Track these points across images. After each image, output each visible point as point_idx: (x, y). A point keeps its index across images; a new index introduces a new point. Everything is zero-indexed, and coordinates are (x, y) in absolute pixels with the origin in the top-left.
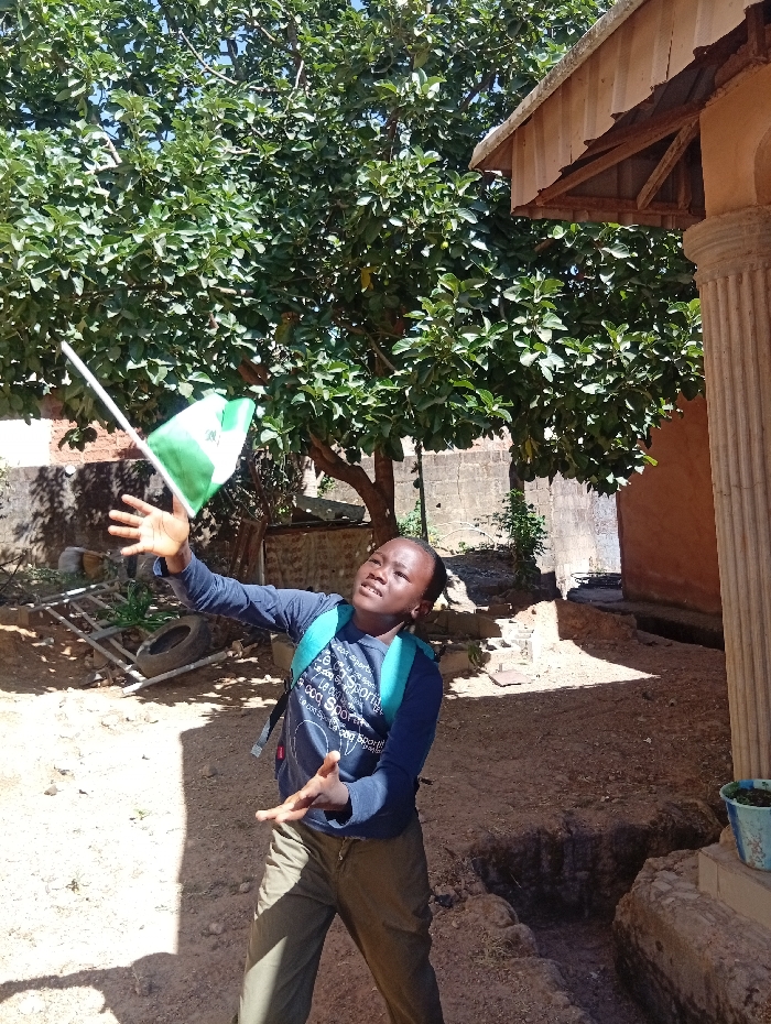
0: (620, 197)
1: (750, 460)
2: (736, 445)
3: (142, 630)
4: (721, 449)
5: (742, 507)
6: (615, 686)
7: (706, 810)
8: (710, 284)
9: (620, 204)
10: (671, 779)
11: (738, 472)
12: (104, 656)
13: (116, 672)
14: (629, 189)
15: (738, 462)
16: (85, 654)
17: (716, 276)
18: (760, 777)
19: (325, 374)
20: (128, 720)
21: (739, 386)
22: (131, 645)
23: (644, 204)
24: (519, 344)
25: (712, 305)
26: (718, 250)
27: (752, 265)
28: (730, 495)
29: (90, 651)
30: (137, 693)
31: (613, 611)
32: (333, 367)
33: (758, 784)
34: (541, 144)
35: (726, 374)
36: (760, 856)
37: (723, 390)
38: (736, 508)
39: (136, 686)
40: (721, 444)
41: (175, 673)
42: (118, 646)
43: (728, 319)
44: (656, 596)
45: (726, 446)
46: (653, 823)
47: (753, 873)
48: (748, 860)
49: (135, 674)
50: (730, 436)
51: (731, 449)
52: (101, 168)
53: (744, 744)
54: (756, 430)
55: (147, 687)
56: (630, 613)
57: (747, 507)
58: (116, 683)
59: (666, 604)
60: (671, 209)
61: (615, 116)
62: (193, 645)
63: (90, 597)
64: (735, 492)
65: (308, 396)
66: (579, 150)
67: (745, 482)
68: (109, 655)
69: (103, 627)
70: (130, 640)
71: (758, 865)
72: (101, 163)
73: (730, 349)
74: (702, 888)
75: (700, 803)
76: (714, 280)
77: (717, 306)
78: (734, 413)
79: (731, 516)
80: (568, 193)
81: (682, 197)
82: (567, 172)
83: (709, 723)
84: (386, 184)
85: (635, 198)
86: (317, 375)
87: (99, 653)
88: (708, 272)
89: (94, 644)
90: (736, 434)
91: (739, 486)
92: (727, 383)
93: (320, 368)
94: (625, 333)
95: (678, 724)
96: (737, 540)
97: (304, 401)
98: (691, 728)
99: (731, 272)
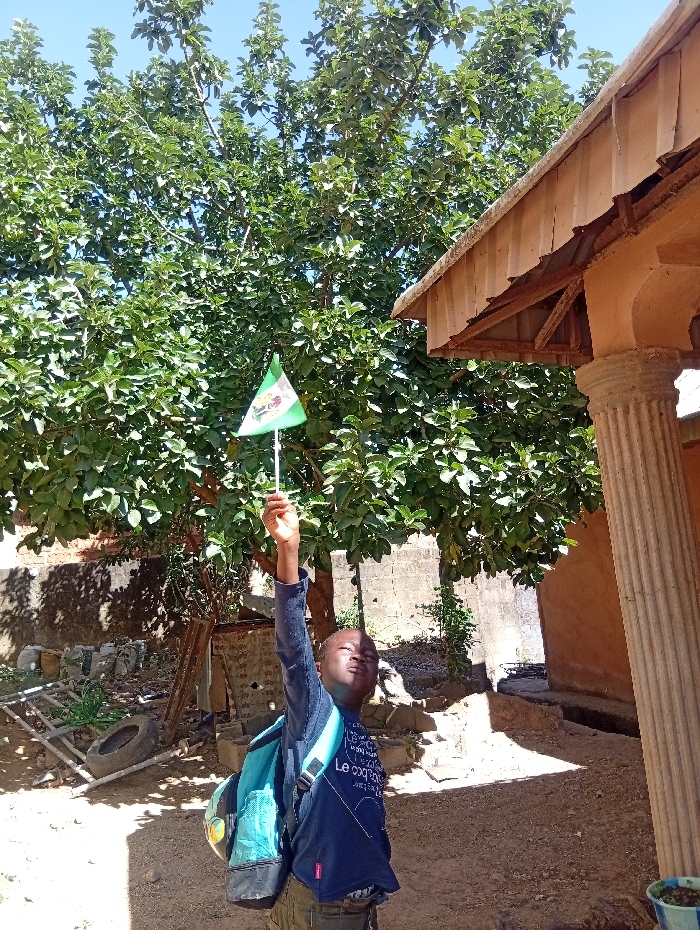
0: (519, 340)
1: (649, 566)
2: (636, 554)
3: (94, 729)
4: (623, 559)
5: (646, 612)
6: (545, 778)
7: (637, 906)
8: (601, 414)
9: (520, 345)
10: (602, 873)
11: (640, 580)
12: (55, 755)
13: (67, 772)
14: (527, 334)
15: (639, 570)
16: (38, 754)
17: (606, 408)
18: (684, 875)
19: (263, 493)
20: (76, 822)
21: (634, 503)
22: (82, 744)
23: (540, 347)
24: (438, 463)
25: (604, 431)
26: (606, 385)
27: (636, 399)
28: (635, 600)
29: (43, 750)
30: (86, 794)
31: (540, 702)
32: (270, 485)
33: (682, 881)
34: (451, 299)
35: (621, 491)
37: (620, 506)
38: (641, 613)
39: (84, 787)
40: (623, 554)
41: (123, 773)
42: (70, 746)
43: (619, 444)
44: (579, 686)
45: (627, 556)
46: (588, 922)
49: (85, 774)
50: (630, 547)
51: (632, 559)
52: (69, 316)
53: (666, 841)
54: (652, 541)
55: (97, 788)
56: (556, 703)
57: (651, 612)
58: (66, 783)
59: (589, 693)
60: (564, 350)
61: (511, 279)
62: (140, 745)
63: (45, 696)
64: (638, 597)
65: (248, 514)
66: (482, 305)
67: (647, 590)
68: (60, 755)
69: (56, 726)
70: (81, 738)
72: (69, 312)
73: (622, 469)
75: (630, 898)
76: (605, 411)
77: (609, 432)
78: (632, 525)
80: (475, 338)
81: (573, 340)
82: (472, 322)
83: (634, 815)
84: (317, 330)
85: (533, 341)
87: (52, 753)
88: (599, 404)
89: (46, 742)
90: (635, 545)
91: (642, 592)
92: (623, 500)
93: (259, 488)
94: (532, 453)
95: (606, 816)
96: (646, 643)
97: (244, 518)
98: (617, 820)
99: (619, 404)
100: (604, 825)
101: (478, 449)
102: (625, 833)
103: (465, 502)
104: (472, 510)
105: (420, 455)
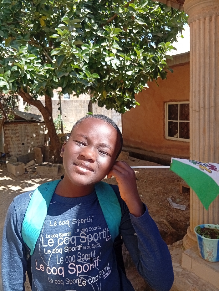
1: (210, 96)
2: (204, 91)
4: (197, 93)
5: (204, 117)
7: (167, 223)
8: (197, 21)
11: (204, 102)
15: (204, 97)
17: (201, 17)
19: (26, 59)
21: (208, 66)
24: (104, 53)
25: (197, 31)
26: (203, 6)
28: (199, 111)
32: (29, 56)
33: (206, 226)
35: (202, 60)
36: (211, 257)
37: (200, 68)
38: (202, 117)
40: (197, 90)
43: (204, 36)
45: (199, 91)
47: (208, 263)
48: (206, 258)
50: (202, 86)
51: (202, 92)
54: (213, 85)
56: (128, 151)
57: (207, 117)
64: (202, 110)
65: (19, 68)
67: (207, 106)
71: (210, 260)
73: (204, 49)
74: (183, 266)
75: (165, 221)
76: (199, 19)
77: (200, 30)
78: (204, 77)
79: (199, 120)
86: (23, 59)
88: (197, 16)
90: (204, 86)
91: (204, 108)
92: (202, 64)
93: (24, 56)
94: (143, 52)
95: (149, 189)
96: (202, 130)
97: (16, 69)
98: (153, 190)
99: (208, 16)
100: (149, 192)
101: (121, 49)
102: (157, 195)
103: (111, 74)
104: (114, 77)
105: (95, 51)
